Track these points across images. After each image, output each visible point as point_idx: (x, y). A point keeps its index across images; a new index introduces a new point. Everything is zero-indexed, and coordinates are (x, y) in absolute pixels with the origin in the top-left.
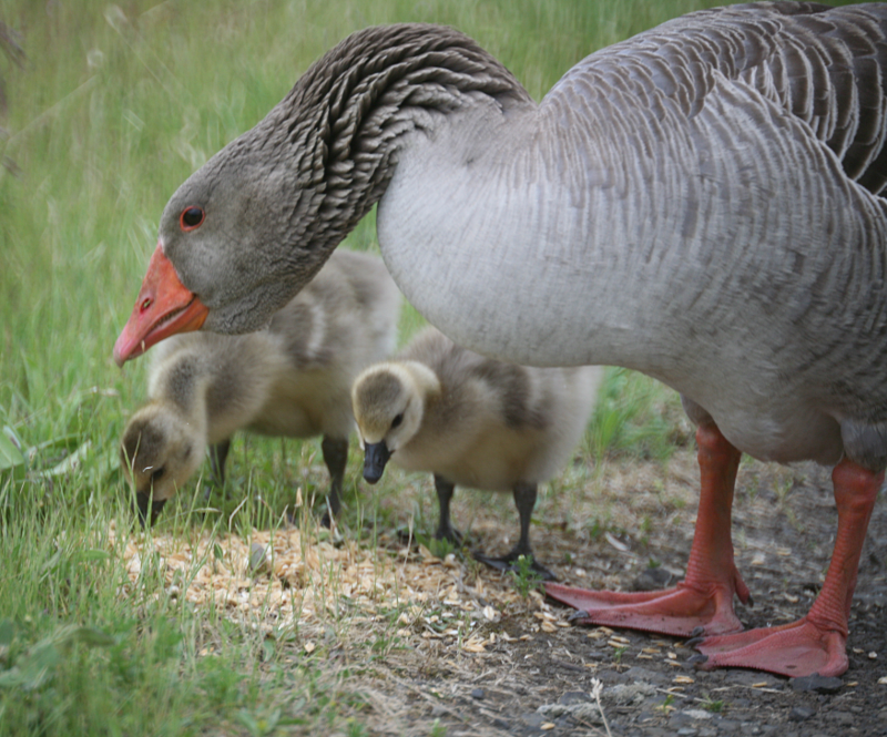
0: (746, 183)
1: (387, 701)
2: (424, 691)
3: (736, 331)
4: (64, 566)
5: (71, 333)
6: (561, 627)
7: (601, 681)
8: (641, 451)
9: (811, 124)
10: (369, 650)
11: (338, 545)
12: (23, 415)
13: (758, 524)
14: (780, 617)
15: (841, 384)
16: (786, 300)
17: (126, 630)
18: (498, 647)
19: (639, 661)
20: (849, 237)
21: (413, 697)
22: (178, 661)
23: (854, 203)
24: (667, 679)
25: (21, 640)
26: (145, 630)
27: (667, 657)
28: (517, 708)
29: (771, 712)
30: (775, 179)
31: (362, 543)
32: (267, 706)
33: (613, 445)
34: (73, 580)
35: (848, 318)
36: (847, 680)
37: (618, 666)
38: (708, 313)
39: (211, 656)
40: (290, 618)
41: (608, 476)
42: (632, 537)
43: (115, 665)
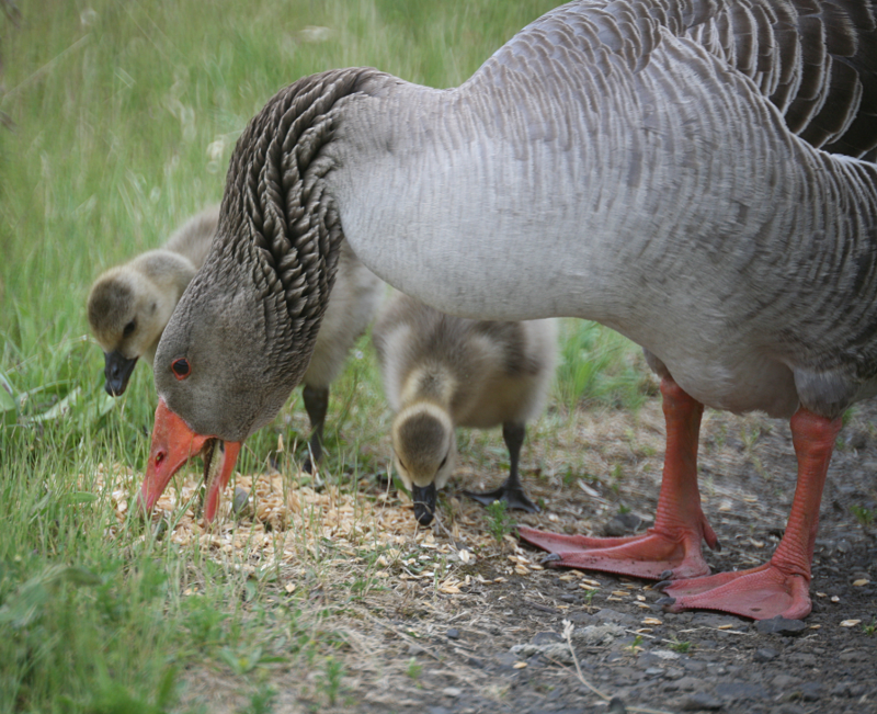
0: (690, 135)
1: (365, 639)
2: (401, 631)
3: (685, 279)
4: (53, 508)
5: (62, 283)
6: (534, 569)
7: (572, 622)
8: (613, 401)
9: (755, 79)
10: (348, 591)
11: (319, 490)
12: (15, 362)
13: (726, 471)
14: (746, 562)
15: (788, 332)
16: (732, 250)
17: (113, 570)
18: (473, 588)
19: (609, 603)
20: (791, 189)
21: (390, 636)
22: (163, 600)
23: (796, 157)
24: (636, 621)
25: (11, 580)
26: (132, 570)
27: (636, 600)
28: (491, 648)
29: (736, 653)
30: (718, 132)
31: (343, 488)
32: (249, 644)
33: (586, 395)
34: (62, 522)
35: (792, 268)
36: (810, 622)
37: (589, 608)
38: (657, 261)
39: (195, 596)
40: (271, 560)
41: (581, 424)
42: (603, 483)
43: (102, 604)
